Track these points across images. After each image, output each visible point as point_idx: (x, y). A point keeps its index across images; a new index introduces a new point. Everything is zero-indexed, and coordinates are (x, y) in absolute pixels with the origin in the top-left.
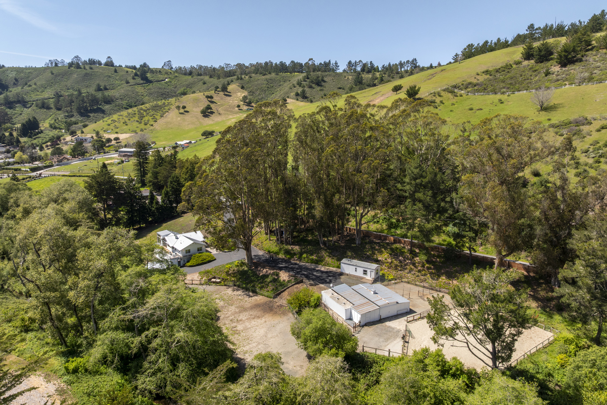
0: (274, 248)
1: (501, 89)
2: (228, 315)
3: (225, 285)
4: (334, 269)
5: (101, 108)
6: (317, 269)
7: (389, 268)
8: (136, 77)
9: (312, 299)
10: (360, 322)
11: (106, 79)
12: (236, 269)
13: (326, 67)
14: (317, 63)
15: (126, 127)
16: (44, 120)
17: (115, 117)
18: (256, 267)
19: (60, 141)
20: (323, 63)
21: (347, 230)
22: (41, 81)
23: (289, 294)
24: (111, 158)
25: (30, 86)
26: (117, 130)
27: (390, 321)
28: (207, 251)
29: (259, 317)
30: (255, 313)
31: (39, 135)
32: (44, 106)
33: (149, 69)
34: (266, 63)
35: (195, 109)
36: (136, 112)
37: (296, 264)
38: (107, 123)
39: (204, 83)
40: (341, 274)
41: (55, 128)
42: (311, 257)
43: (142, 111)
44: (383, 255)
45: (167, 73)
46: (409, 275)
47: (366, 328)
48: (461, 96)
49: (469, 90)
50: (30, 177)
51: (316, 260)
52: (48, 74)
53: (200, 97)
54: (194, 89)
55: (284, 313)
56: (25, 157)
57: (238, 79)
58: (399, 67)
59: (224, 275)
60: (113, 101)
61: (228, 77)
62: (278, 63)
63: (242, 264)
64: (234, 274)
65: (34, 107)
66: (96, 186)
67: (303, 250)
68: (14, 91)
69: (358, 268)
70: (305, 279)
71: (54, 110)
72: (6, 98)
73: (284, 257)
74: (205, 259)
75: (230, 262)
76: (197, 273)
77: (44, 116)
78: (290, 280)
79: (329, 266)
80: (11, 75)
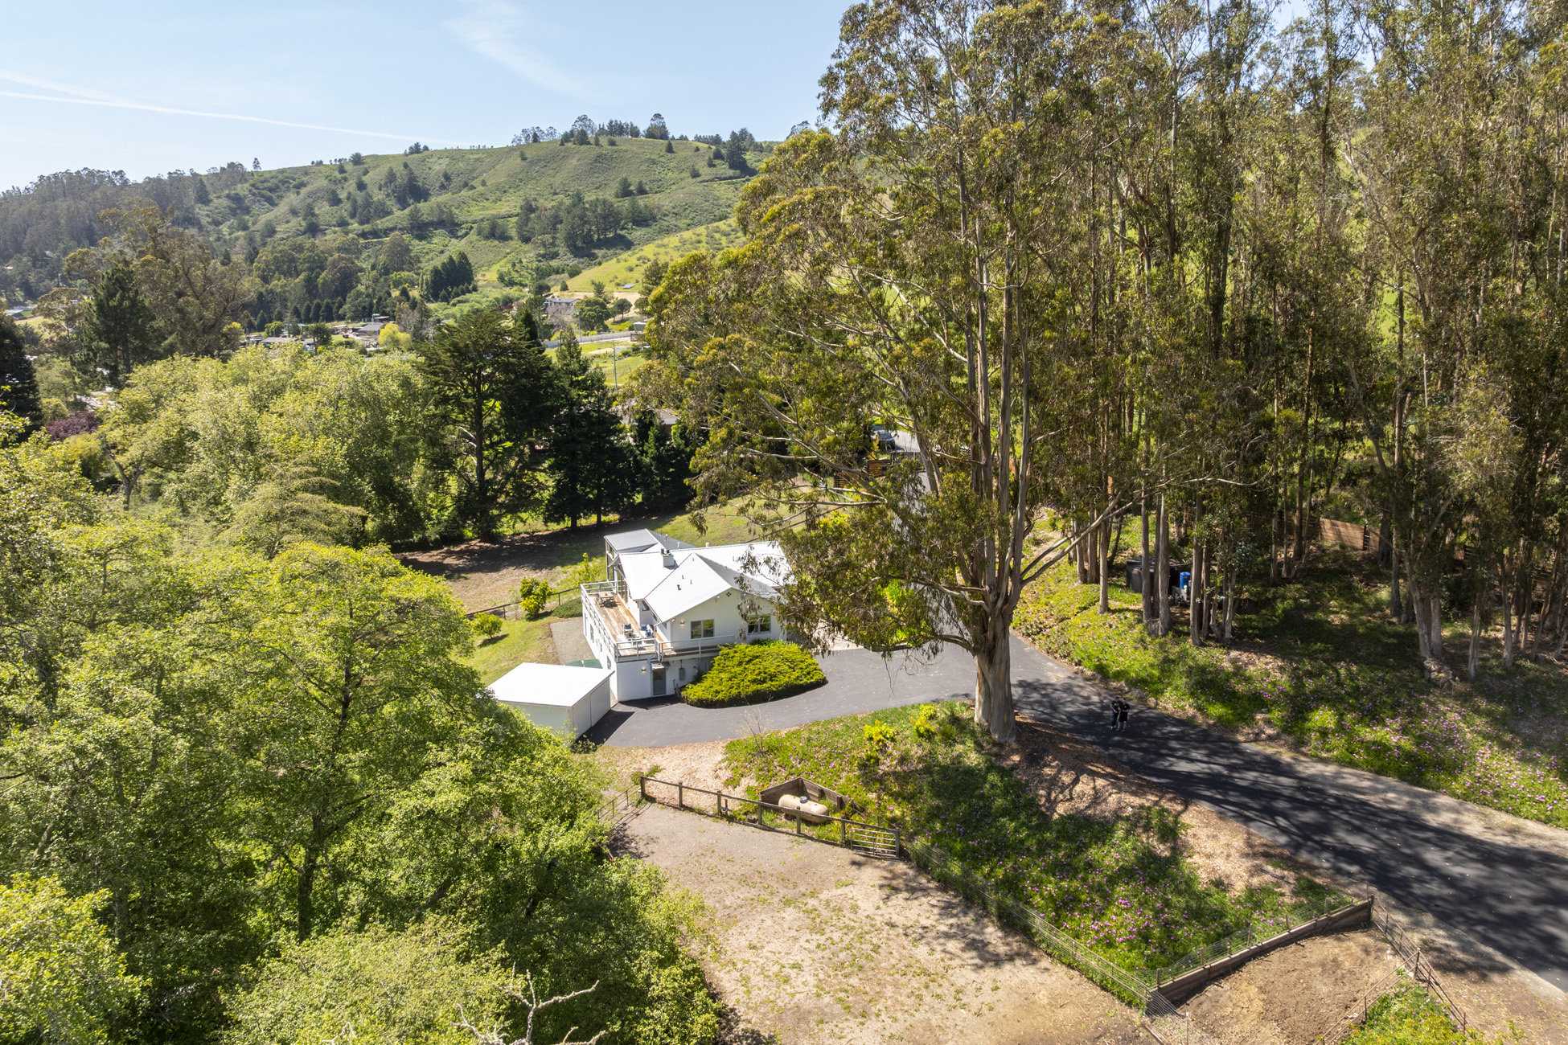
0: (1131, 653)
3: (849, 844)
5: (623, 237)
6: (1433, 820)
8: (717, 162)
11: (643, 167)
12: (916, 752)
16: (489, 266)
17: (649, 250)
18: (1034, 759)
23: (1275, 1010)
24: (612, 344)
25: (473, 188)
31: (468, 296)
32: (495, 232)
33: (753, 142)
36: (703, 238)
37: (1273, 766)
38: (628, 264)
41: (511, 283)
42: (1368, 734)
43: (717, 236)
51: (1409, 756)
52: (515, 161)
60: (654, 219)
63: (956, 726)
65: (473, 236)
66: (449, 361)
67: (1310, 684)
68: (436, 202)
70: (1376, 894)
71: (515, 243)
72: (414, 216)
73: (1191, 711)
74: (772, 677)
75: (892, 704)
76: (721, 745)
77: (491, 256)
78: (1265, 890)
79: (1515, 813)
80: (437, 168)
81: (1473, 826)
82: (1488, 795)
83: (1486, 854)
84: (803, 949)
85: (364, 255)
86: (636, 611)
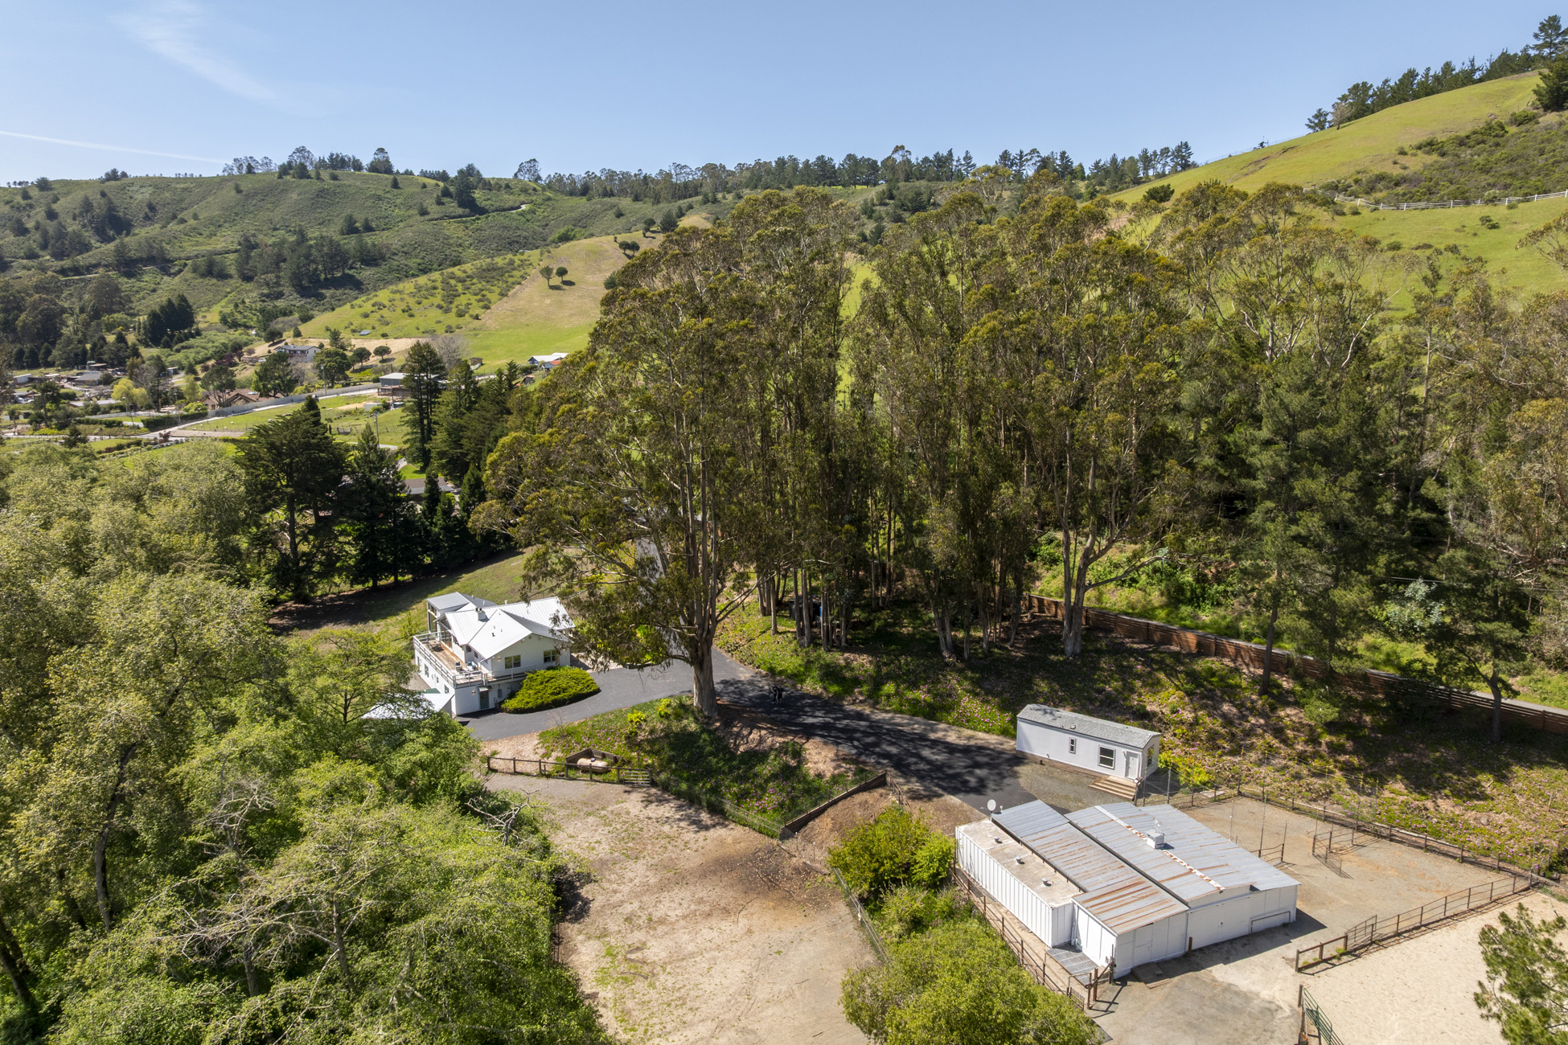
0: (789, 659)
1: (1484, 189)
2: (618, 897)
3: (622, 782)
4: (992, 739)
5: (352, 276)
6: (933, 736)
7: (1187, 742)
8: (445, 200)
9: (922, 855)
10: (1113, 965)
11: (368, 203)
12: (659, 726)
13: (941, 167)
14: (916, 158)
15: (410, 320)
16: (209, 306)
17: (383, 295)
18: (728, 724)
19: (240, 355)
20: (931, 158)
21: (1031, 607)
22: (209, 209)
23: (837, 827)
24: (359, 398)
25: (183, 221)
26: (386, 329)
27: (1227, 960)
28: (575, 663)
29: (726, 911)
30: (713, 895)
31: (192, 341)
32: (212, 270)
33: (481, 179)
34: (781, 162)
35: (590, 278)
36: (438, 284)
37: (860, 716)
38: (362, 310)
39: (619, 215)
40: (1019, 758)
41: (235, 325)
42: (910, 695)
43: (453, 282)
44: (1163, 695)
45: (524, 191)
46: (1263, 770)
47: (1135, 988)
48: (1356, 213)
49: (1379, 195)
50: (138, 443)
51: (929, 705)
52: (229, 194)
53: (606, 247)
54: (591, 230)
55: (817, 902)
56: (139, 392)
57: (706, 201)
58: (1140, 165)
59: (618, 748)
60: (383, 258)
61: (680, 198)
62: (812, 160)
63: (683, 709)
64: (653, 745)
65: (187, 274)
66: (267, 456)
67: (884, 670)
68: (142, 235)
69: (1080, 741)
70: (892, 771)
71: (235, 282)
72: (120, 252)
73: (820, 690)
74: (564, 690)
75: (644, 700)
76: (536, 735)
77: (210, 295)
78: (840, 775)
79: (975, 729)
80: (140, 197)
81: (952, 737)
82: (965, 721)
83: (951, 749)
84: (601, 834)
85: (66, 293)
86: (461, 655)
